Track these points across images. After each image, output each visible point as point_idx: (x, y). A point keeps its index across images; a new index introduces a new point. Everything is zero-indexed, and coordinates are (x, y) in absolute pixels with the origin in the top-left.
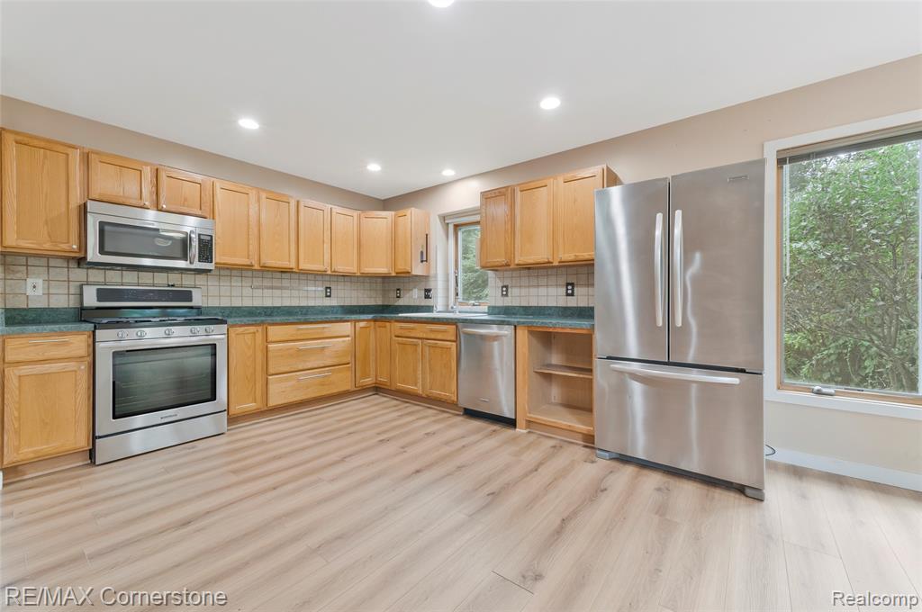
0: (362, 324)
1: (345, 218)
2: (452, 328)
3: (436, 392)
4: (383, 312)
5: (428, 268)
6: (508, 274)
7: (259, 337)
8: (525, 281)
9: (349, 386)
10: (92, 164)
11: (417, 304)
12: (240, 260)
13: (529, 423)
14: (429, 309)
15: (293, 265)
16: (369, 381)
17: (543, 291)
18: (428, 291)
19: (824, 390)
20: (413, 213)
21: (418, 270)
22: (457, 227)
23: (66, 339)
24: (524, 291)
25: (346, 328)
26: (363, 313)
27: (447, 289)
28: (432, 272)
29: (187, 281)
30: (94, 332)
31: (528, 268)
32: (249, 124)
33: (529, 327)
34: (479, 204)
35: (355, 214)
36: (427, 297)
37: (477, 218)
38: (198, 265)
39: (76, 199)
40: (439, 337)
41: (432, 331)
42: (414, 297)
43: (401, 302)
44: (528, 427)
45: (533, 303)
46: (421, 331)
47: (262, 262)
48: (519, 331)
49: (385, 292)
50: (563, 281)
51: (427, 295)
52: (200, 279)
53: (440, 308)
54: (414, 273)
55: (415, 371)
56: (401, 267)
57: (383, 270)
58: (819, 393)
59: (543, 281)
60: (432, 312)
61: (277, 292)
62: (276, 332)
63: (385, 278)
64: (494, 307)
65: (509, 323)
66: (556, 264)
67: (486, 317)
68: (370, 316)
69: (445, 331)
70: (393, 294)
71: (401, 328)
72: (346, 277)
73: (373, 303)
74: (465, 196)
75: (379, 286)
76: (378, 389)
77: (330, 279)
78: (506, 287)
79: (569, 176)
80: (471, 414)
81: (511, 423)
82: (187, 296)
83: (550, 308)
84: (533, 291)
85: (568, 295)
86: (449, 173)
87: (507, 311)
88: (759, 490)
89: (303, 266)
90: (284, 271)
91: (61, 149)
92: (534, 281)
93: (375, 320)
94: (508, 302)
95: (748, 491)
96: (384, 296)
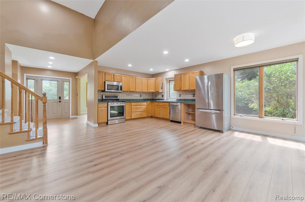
0: (148, 103)
1: (144, 80)
2: (168, 104)
3: (165, 117)
4: (153, 100)
5: (163, 91)
6: (181, 92)
7: (130, 105)
8: (184, 93)
9: (146, 116)
10: (106, 75)
11: (160, 98)
12: (126, 90)
13: (184, 123)
14: (163, 99)
15: (135, 91)
16: (150, 115)
17: (188, 96)
18: (163, 95)
19: (242, 115)
20: (160, 78)
21: (161, 91)
22: (169, 81)
23: (105, 104)
24: (184, 96)
25: (145, 103)
26: (148, 100)
27: (167, 95)
28: (164, 91)
29: (116, 94)
30: (108, 103)
31: (185, 91)
32: (130, 65)
33: (184, 103)
34: (174, 77)
35: (147, 79)
36: (163, 97)
37: (174, 79)
38: (120, 91)
39: (104, 81)
40: (165, 105)
41: (164, 104)
42: (160, 97)
43: (156, 98)
44: (183, 123)
45: (186, 98)
46: (161, 104)
47: (130, 90)
48: (182, 104)
49: (153, 96)
50: (192, 94)
51: (163, 96)
52: (119, 94)
53: (165, 100)
54: (160, 92)
55: (160, 112)
56: (157, 90)
57: (153, 91)
58: (241, 116)
59: (188, 94)
60: (164, 100)
61: (129, 96)
62: (133, 104)
63: (153, 93)
64: (178, 99)
65: (180, 102)
66: (190, 90)
67: (176, 101)
68: (150, 101)
69: (166, 104)
70: (155, 96)
71: (157, 104)
72: (144, 93)
73: (150, 98)
74: (171, 74)
75: (151, 94)
76: (152, 117)
77: (141, 93)
78: (180, 95)
79: (192, 72)
80: (172, 121)
81: (180, 123)
82: (117, 97)
83: (189, 99)
84: (186, 96)
85: (193, 96)
86: (167, 70)
87: (180, 100)
88: (223, 131)
89: (137, 91)
90: (132, 92)
91: (102, 73)
92: (186, 93)
93: (151, 102)
94: (181, 98)
95: (221, 132)
96: (152, 97)
